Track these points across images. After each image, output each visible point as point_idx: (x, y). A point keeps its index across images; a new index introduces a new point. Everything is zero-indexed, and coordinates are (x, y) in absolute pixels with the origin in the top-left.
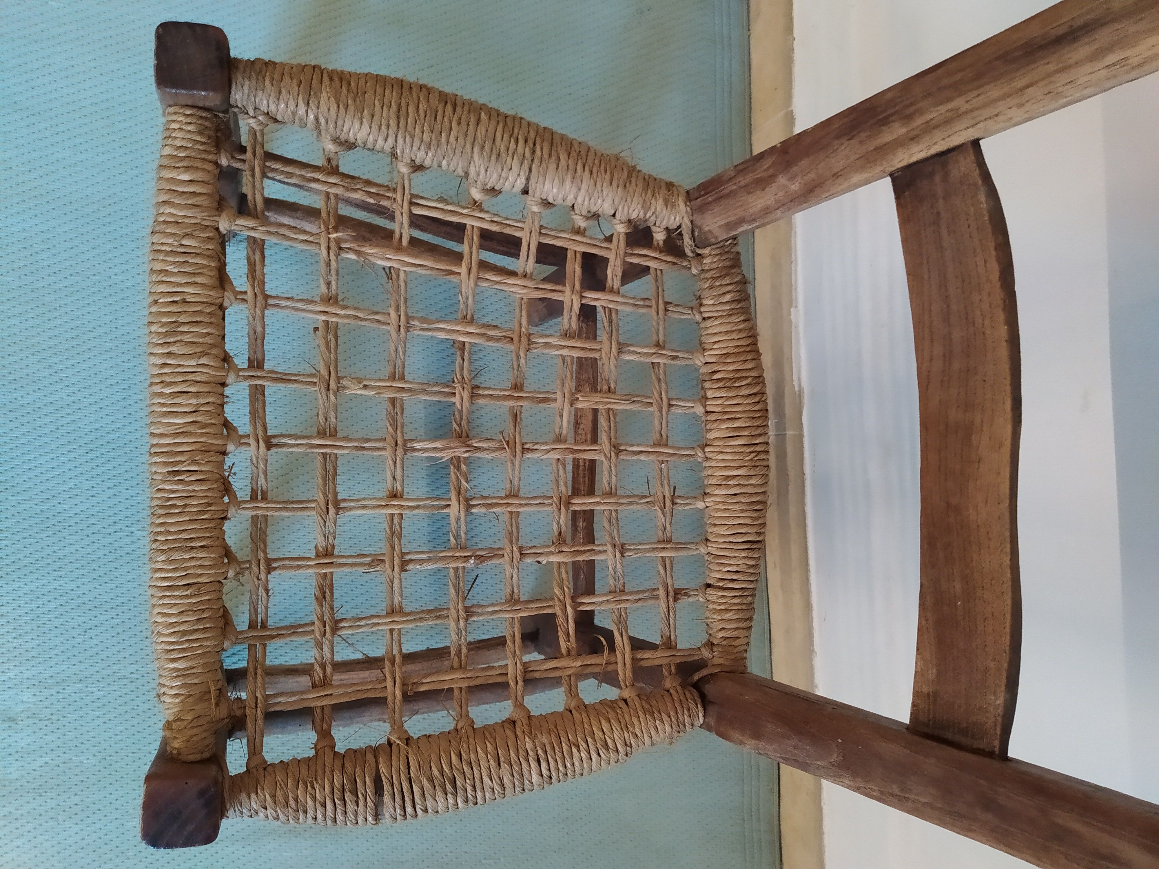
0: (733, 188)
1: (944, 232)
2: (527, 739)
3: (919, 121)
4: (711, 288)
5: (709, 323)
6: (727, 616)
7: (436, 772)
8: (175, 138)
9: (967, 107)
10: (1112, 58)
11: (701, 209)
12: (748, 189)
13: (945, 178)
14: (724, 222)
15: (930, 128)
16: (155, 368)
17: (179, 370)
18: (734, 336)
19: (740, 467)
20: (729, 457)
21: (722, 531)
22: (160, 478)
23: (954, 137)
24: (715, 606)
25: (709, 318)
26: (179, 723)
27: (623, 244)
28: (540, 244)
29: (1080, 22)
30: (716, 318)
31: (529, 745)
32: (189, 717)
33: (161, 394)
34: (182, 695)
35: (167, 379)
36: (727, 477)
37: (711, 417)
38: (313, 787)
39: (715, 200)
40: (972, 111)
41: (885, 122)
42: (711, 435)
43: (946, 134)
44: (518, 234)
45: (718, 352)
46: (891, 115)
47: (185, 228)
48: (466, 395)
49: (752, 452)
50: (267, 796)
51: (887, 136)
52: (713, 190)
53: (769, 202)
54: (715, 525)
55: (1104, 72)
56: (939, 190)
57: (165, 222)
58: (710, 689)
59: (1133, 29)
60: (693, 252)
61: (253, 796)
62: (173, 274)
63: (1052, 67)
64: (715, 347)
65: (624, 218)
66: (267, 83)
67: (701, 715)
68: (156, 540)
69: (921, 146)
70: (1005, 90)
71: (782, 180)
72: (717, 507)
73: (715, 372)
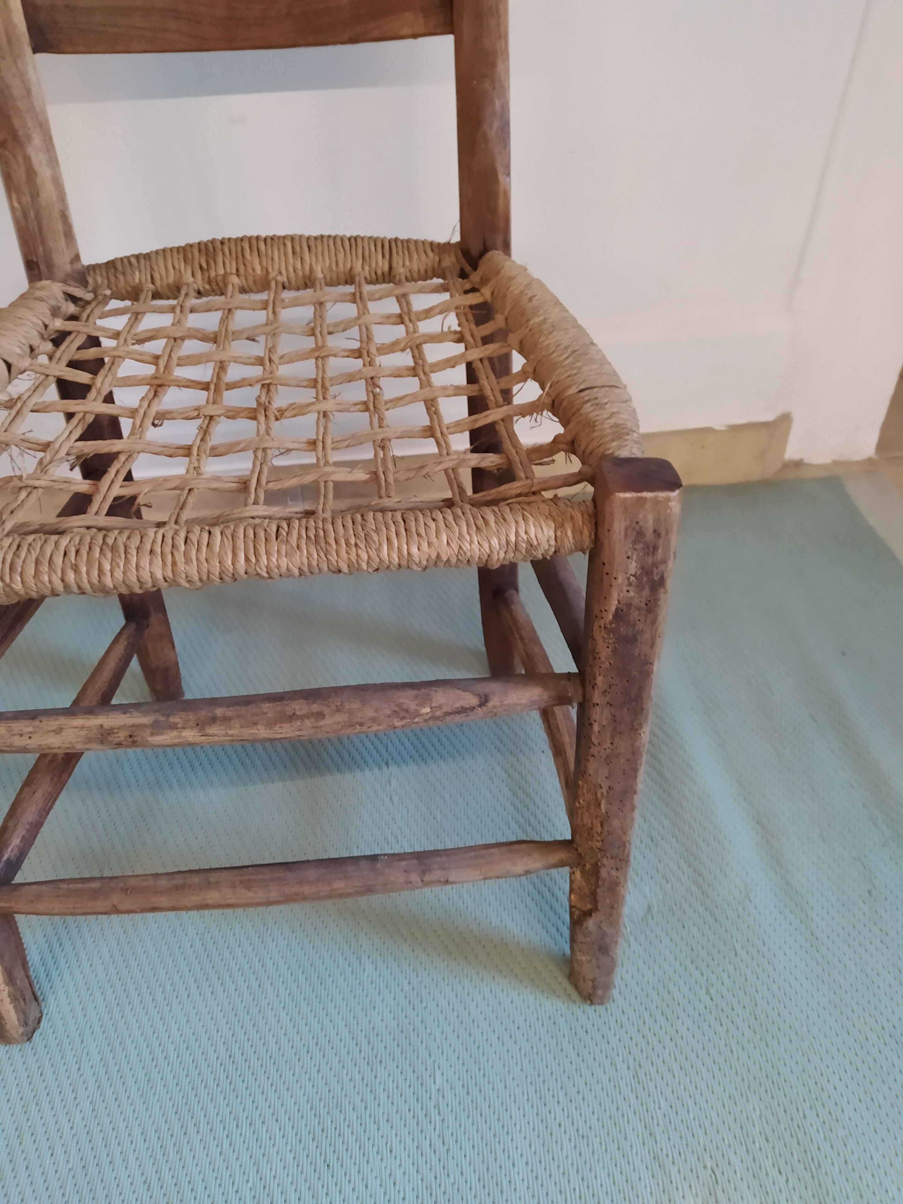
2: (531, 323)
5: (157, 276)
6: (413, 251)
7: (570, 360)
14: (63, 239)
16: (155, 560)
17: (160, 542)
18: (170, 259)
22: (284, 549)
24: (407, 259)
25: (152, 277)
26: (554, 514)
27: (75, 323)
28: (66, 367)
30: (152, 269)
31: (537, 320)
32: (545, 507)
35: (168, 551)
37: (242, 271)
39: (43, 243)
42: (258, 267)
45: (183, 265)
49: (272, 241)
50: (613, 444)
53: (49, 174)
54: (337, 264)
58: (474, 251)
60: (89, 290)
61: (616, 454)
64: (177, 267)
65: (50, 317)
67: (495, 252)
71: (30, 151)
72: (320, 261)
73: (201, 268)
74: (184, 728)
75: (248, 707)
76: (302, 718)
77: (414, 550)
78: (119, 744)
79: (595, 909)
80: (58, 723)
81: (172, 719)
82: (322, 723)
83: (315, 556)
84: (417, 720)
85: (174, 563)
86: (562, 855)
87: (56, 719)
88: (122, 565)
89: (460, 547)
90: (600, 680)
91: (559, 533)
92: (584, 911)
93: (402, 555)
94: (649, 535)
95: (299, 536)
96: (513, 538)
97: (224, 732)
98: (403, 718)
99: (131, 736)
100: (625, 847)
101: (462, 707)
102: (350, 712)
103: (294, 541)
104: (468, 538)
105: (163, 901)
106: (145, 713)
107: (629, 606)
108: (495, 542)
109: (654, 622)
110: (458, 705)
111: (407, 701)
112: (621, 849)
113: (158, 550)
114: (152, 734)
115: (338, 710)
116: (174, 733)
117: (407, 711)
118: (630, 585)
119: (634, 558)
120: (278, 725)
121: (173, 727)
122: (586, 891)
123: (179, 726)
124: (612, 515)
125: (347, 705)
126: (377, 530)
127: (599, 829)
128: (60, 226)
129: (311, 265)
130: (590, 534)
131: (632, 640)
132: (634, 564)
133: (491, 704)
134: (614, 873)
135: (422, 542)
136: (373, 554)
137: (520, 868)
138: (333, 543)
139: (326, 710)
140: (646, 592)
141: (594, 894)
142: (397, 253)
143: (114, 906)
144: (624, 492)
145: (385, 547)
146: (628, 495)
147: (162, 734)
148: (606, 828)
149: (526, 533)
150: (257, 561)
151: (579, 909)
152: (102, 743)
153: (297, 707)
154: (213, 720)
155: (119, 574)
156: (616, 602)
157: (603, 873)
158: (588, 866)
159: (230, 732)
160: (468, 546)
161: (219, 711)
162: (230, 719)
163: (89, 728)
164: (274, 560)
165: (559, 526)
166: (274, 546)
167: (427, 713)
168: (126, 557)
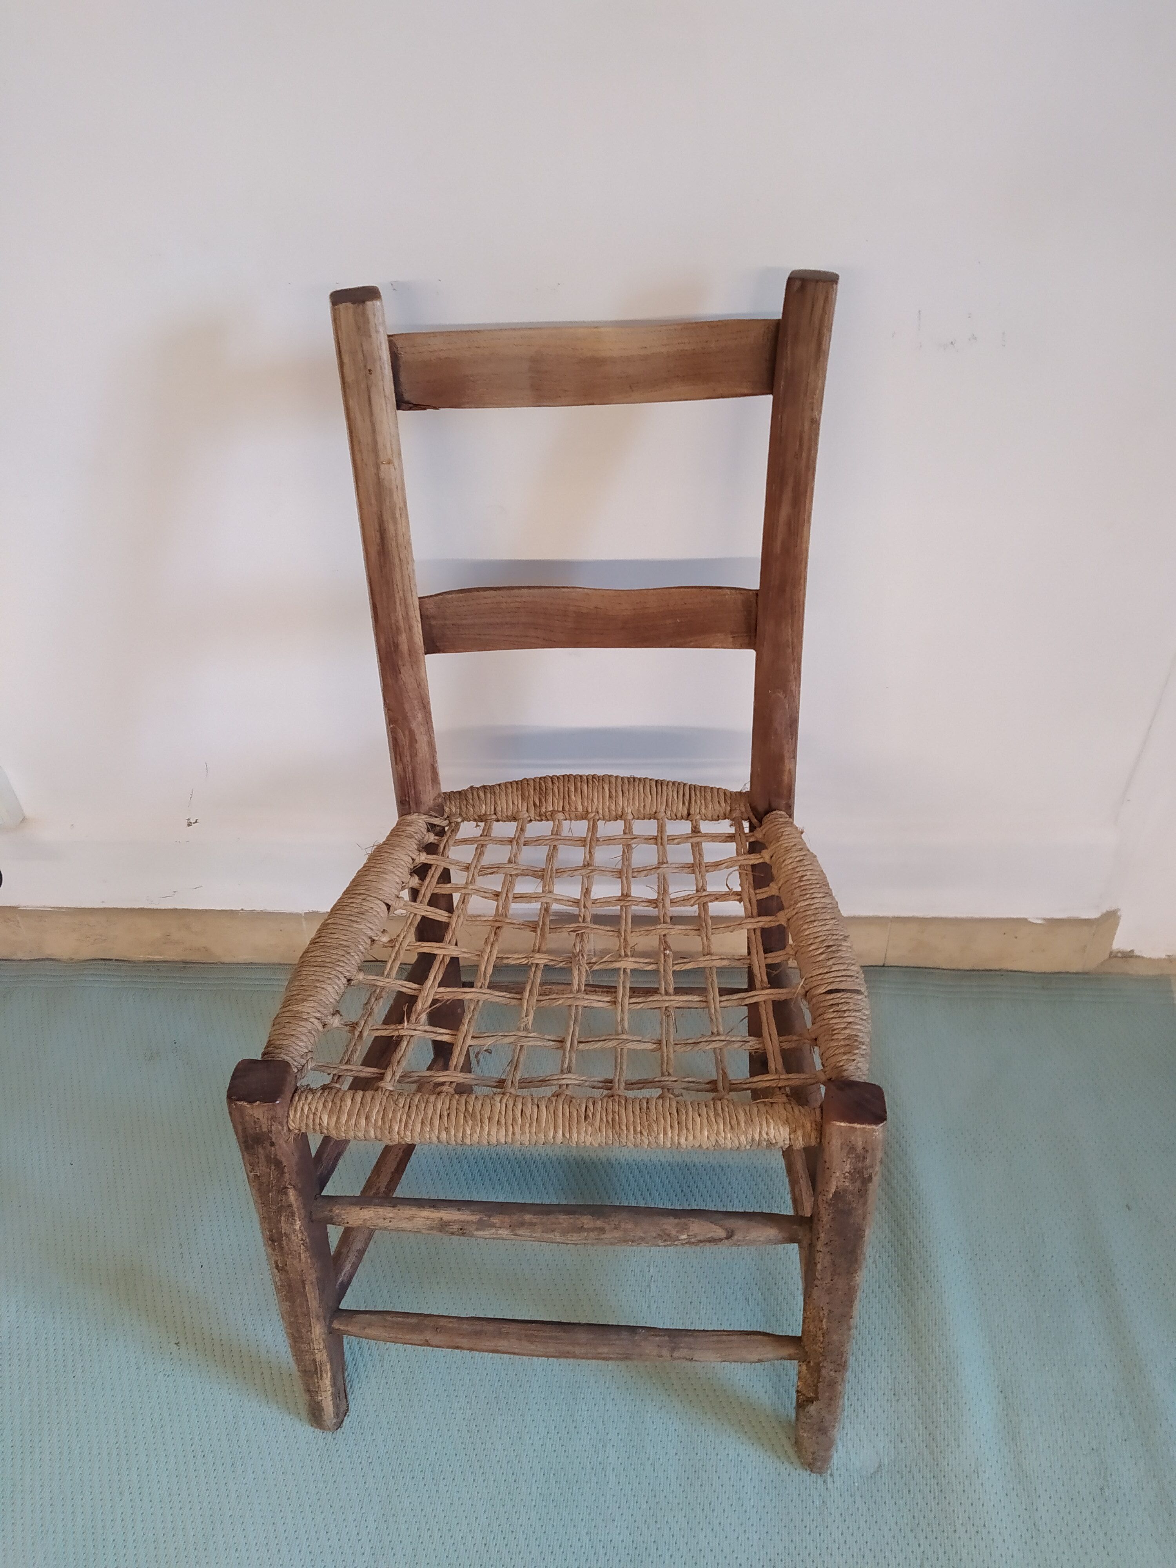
0: (410, 768)
1: (464, 622)
2: (798, 906)
3: (401, 624)
4: (473, 806)
5: (499, 809)
6: (709, 798)
7: (823, 956)
8: (316, 1109)
9: (401, 594)
10: (398, 515)
11: (418, 803)
12: (414, 754)
13: (434, 617)
14: (430, 783)
15: (407, 617)
16: (501, 1131)
17: (504, 1113)
18: (510, 791)
19: (603, 788)
20: (596, 794)
21: (649, 801)
22: (590, 1129)
23: (415, 604)
24: (703, 807)
25: (495, 809)
26: (790, 1120)
27: (435, 857)
28: (429, 905)
29: (377, 527)
30: (496, 803)
31: (803, 904)
32: (783, 1112)
33: (522, 1126)
34: (767, 1118)
35: (510, 1122)
36: (610, 796)
37: (567, 809)
38: (835, 1030)
39: (415, 788)
40: (404, 591)
41: (396, 645)
42: (580, 808)
43: (412, 609)
44: (419, 918)
45: (520, 802)
46: (394, 642)
47: (390, 1104)
48: (538, 956)
49: (593, 781)
50: (844, 1058)
51: (404, 647)
52: (407, 786)
53: (425, 740)
54: (644, 806)
55: (403, 519)
56: (441, 622)
57: (383, 1118)
58: (761, 808)
59: (388, 504)
60: (445, 819)
61: (845, 1067)
62: (426, 1114)
63: (394, 543)
64: (516, 803)
65: (417, 853)
66: (285, 1042)
67: (779, 812)
68: (641, 1132)
69: (415, 626)
70: (398, 569)
71: (414, 725)
72: (631, 803)
73: (535, 804)
74: (500, 1228)
75: (549, 1217)
76: (589, 1230)
77: (683, 1140)
78: (453, 1234)
79: (817, 1398)
80: (411, 1212)
81: (492, 1220)
82: (603, 1236)
83: (611, 1136)
84: (676, 1243)
85: (513, 1134)
86: (791, 1351)
87: (410, 1210)
88: (478, 1131)
89: (717, 1141)
90: (822, 1235)
91: (792, 1136)
92: (807, 1397)
93: (674, 1143)
94: (859, 1150)
95: (601, 1119)
96: (757, 1137)
97: (529, 1234)
98: (665, 1241)
99: (461, 1229)
100: (842, 1355)
101: (712, 1238)
102: (625, 1231)
103: (597, 1125)
104: (723, 1134)
105: (464, 1342)
106: (474, 1212)
107: (845, 1191)
108: (743, 1138)
109: (865, 1203)
110: (709, 1236)
111: (669, 1228)
112: (840, 1356)
113: (503, 1121)
114: (477, 1229)
115: (616, 1228)
116: (493, 1231)
117: (669, 1235)
118: (846, 1178)
119: (848, 1162)
120: (570, 1234)
121: (493, 1226)
122: (809, 1381)
123: (497, 1225)
124: (831, 1134)
125: (623, 1226)
126: (657, 1122)
127: (821, 1338)
128: (429, 775)
129: (623, 808)
130: (816, 1138)
131: (848, 1213)
132: (848, 1166)
133: (735, 1238)
134: (832, 1373)
135: (689, 1135)
136: (652, 1140)
137: (755, 1357)
138: (624, 1128)
139: (607, 1227)
140: (858, 1184)
141: (816, 1386)
142: (696, 802)
143: (427, 1341)
144: (841, 1122)
145: (662, 1136)
146: (842, 1124)
147: (484, 1230)
148: (826, 1340)
149: (767, 1134)
150: (571, 1137)
151: (804, 1395)
152: (441, 1231)
153: (586, 1221)
154: (522, 1224)
155: (476, 1137)
156: (835, 1188)
157: (824, 1372)
158: (812, 1364)
159: (534, 1235)
160: (723, 1140)
161: (527, 1217)
162: (535, 1224)
163: (433, 1220)
164: (582, 1138)
165: (793, 1131)
166: (583, 1125)
167: (685, 1239)
168: (481, 1126)
